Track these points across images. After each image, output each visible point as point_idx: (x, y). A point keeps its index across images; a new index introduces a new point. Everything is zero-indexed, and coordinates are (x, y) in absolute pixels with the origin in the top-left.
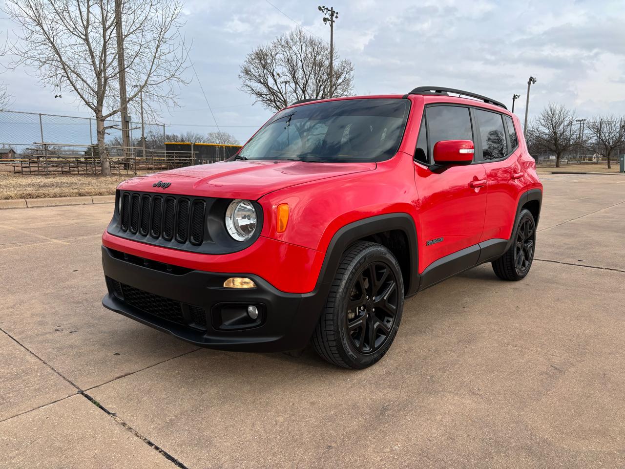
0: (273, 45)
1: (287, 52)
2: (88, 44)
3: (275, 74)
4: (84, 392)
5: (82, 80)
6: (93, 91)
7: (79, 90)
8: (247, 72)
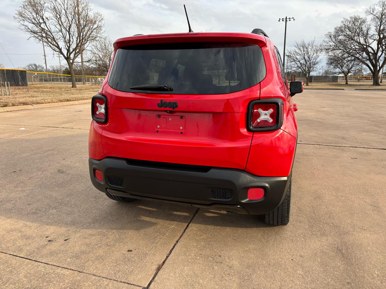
8: (21, 14)
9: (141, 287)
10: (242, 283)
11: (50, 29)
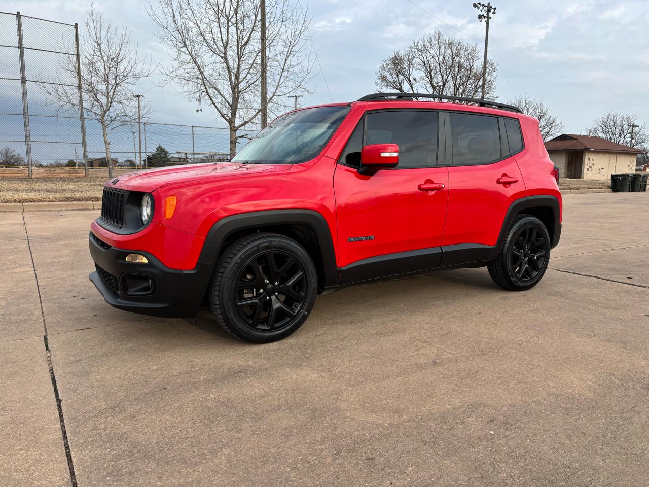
0: (409, 49)
1: (424, 55)
2: (226, 62)
3: (411, 79)
4: (47, 336)
5: (220, 94)
6: (229, 104)
7: (216, 104)
8: (383, 78)
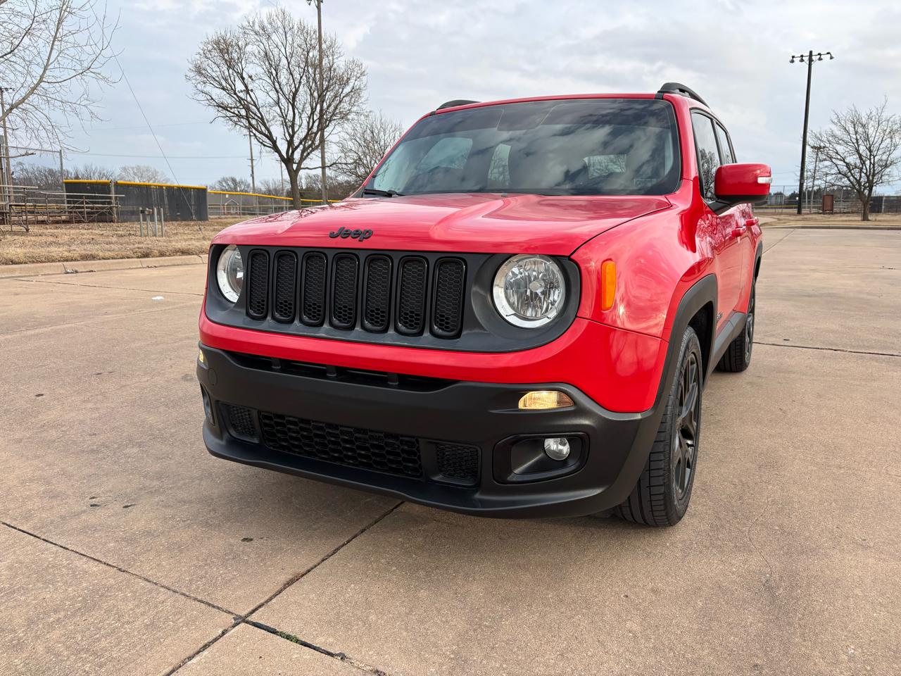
0: (241, 31)
1: (265, 43)
3: (245, 75)
4: (249, 619)
8: (199, 70)
9: (232, 613)
10: (471, 633)
11: (255, 100)
